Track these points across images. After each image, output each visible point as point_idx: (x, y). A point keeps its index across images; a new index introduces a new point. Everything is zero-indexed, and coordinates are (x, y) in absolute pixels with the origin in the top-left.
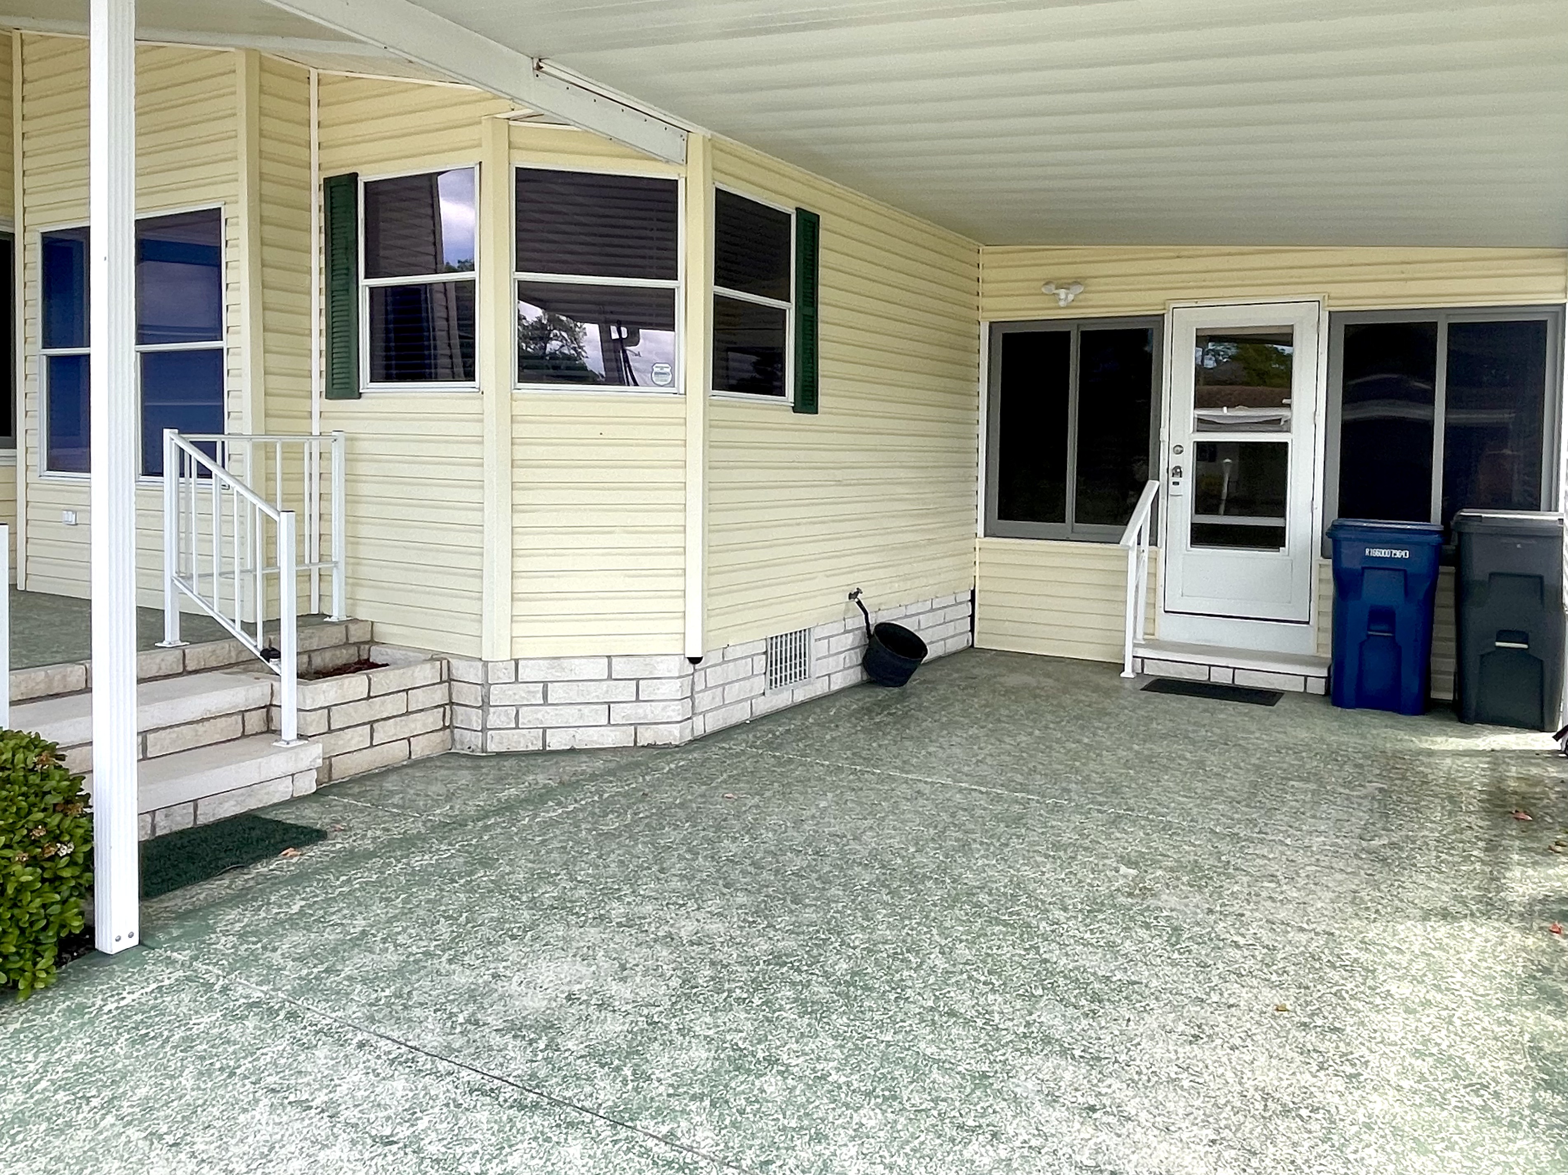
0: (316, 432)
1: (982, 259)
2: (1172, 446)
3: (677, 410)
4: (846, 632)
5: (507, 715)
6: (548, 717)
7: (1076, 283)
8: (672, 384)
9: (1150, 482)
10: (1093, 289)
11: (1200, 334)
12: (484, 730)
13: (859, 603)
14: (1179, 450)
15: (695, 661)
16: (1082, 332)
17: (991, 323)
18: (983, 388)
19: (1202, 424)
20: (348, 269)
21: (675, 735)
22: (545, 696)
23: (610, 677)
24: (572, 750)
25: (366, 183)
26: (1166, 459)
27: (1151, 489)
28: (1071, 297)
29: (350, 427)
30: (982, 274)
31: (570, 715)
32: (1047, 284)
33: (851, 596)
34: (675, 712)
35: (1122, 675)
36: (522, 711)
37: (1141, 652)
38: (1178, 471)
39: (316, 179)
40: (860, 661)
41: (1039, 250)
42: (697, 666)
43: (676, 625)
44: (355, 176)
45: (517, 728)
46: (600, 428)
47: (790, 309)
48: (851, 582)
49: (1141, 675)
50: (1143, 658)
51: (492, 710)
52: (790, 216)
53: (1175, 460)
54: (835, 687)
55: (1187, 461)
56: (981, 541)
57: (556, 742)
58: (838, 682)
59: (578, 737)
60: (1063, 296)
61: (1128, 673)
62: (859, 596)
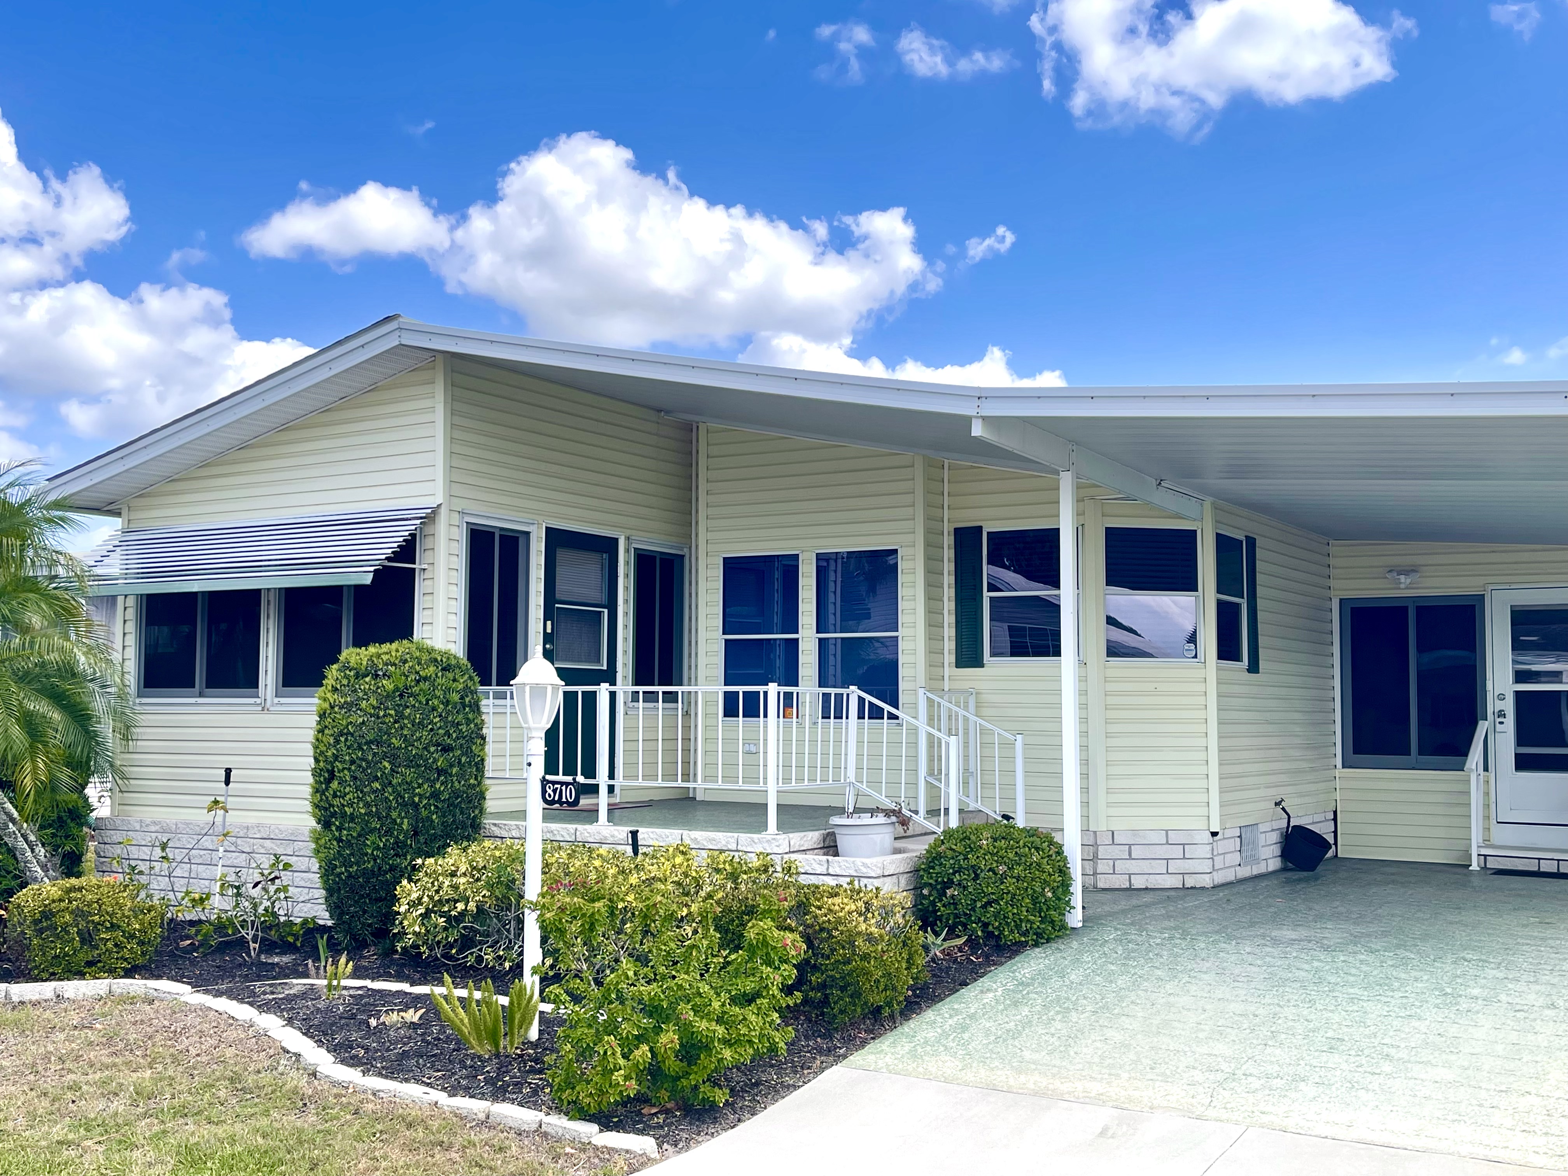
0: (946, 689)
1: (1332, 550)
2: (1496, 694)
3: (1200, 673)
4: (1273, 830)
5: (1108, 865)
6: (1133, 866)
7: (1413, 571)
8: (1196, 657)
9: (1481, 723)
10: (1428, 574)
11: (1514, 609)
12: (1095, 874)
13: (1283, 809)
14: (1502, 697)
15: (1214, 834)
16: (1417, 607)
17: (1341, 600)
18: (1336, 649)
19: (1521, 676)
20: (975, 586)
21: (1206, 881)
22: (1130, 854)
23: (1167, 843)
24: (1146, 889)
25: (988, 533)
26: (1492, 706)
27: (1482, 727)
28: (1409, 581)
29: (979, 685)
30: (1332, 561)
31: (1145, 866)
32: (1390, 571)
33: (1277, 804)
34: (1206, 866)
35: (1470, 868)
36: (1117, 863)
37: (1484, 852)
38: (1501, 714)
39: (948, 528)
40: (1279, 854)
41: (1380, 544)
42: (1216, 838)
43: (1203, 811)
44: (980, 529)
45: (1114, 873)
46: (1156, 685)
47: (1244, 603)
48: (1277, 793)
49: (1485, 868)
50: (1485, 856)
51: (1099, 861)
52: (1242, 542)
53: (1500, 706)
54: (1271, 869)
55: (1509, 706)
56: (1340, 772)
57: (1139, 882)
58: (1271, 868)
59: (1150, 881)
60: (1403, 580)
61: (1475, 866)
62: (1283, 803)
